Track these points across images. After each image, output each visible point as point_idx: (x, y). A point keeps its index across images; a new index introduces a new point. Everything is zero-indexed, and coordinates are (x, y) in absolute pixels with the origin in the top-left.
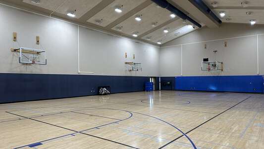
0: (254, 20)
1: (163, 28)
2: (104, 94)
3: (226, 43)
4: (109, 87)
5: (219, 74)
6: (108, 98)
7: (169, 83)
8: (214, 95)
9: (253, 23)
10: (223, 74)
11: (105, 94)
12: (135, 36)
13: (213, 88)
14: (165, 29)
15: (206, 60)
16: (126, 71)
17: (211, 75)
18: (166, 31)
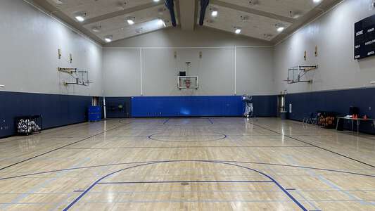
0: (239, 28)
1: (128, 15)
2: (30, 134)
3: (201, 53)
4: (37, 117)
6: (38, 141)
7: (121, 107)
8: (186, 121)
9: (238, 31)
10: (197, 94)
11: (32, 132)
12: (80, 19)
13: (186, 113)
14: (130, 18)
15: (182, 74)
16: (60, 84)
17: (183, 95)
18: (130, 22)
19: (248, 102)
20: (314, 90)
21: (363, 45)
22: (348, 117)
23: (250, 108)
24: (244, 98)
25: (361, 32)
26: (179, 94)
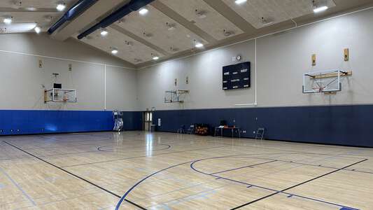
0: (115, 49)
5: (60, 108)
9: (114, 52)
13: (53, 129)
19: (120, 117)
20: (185, 108)
21: (229, 81)
22: (221, 127)
23: (120, 123)
24: (116, 114)
25: (228, 73)
26: (44, 108)
